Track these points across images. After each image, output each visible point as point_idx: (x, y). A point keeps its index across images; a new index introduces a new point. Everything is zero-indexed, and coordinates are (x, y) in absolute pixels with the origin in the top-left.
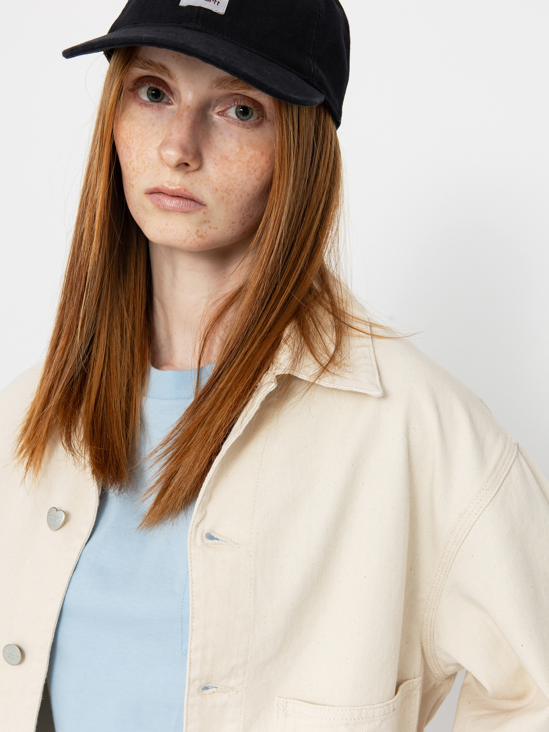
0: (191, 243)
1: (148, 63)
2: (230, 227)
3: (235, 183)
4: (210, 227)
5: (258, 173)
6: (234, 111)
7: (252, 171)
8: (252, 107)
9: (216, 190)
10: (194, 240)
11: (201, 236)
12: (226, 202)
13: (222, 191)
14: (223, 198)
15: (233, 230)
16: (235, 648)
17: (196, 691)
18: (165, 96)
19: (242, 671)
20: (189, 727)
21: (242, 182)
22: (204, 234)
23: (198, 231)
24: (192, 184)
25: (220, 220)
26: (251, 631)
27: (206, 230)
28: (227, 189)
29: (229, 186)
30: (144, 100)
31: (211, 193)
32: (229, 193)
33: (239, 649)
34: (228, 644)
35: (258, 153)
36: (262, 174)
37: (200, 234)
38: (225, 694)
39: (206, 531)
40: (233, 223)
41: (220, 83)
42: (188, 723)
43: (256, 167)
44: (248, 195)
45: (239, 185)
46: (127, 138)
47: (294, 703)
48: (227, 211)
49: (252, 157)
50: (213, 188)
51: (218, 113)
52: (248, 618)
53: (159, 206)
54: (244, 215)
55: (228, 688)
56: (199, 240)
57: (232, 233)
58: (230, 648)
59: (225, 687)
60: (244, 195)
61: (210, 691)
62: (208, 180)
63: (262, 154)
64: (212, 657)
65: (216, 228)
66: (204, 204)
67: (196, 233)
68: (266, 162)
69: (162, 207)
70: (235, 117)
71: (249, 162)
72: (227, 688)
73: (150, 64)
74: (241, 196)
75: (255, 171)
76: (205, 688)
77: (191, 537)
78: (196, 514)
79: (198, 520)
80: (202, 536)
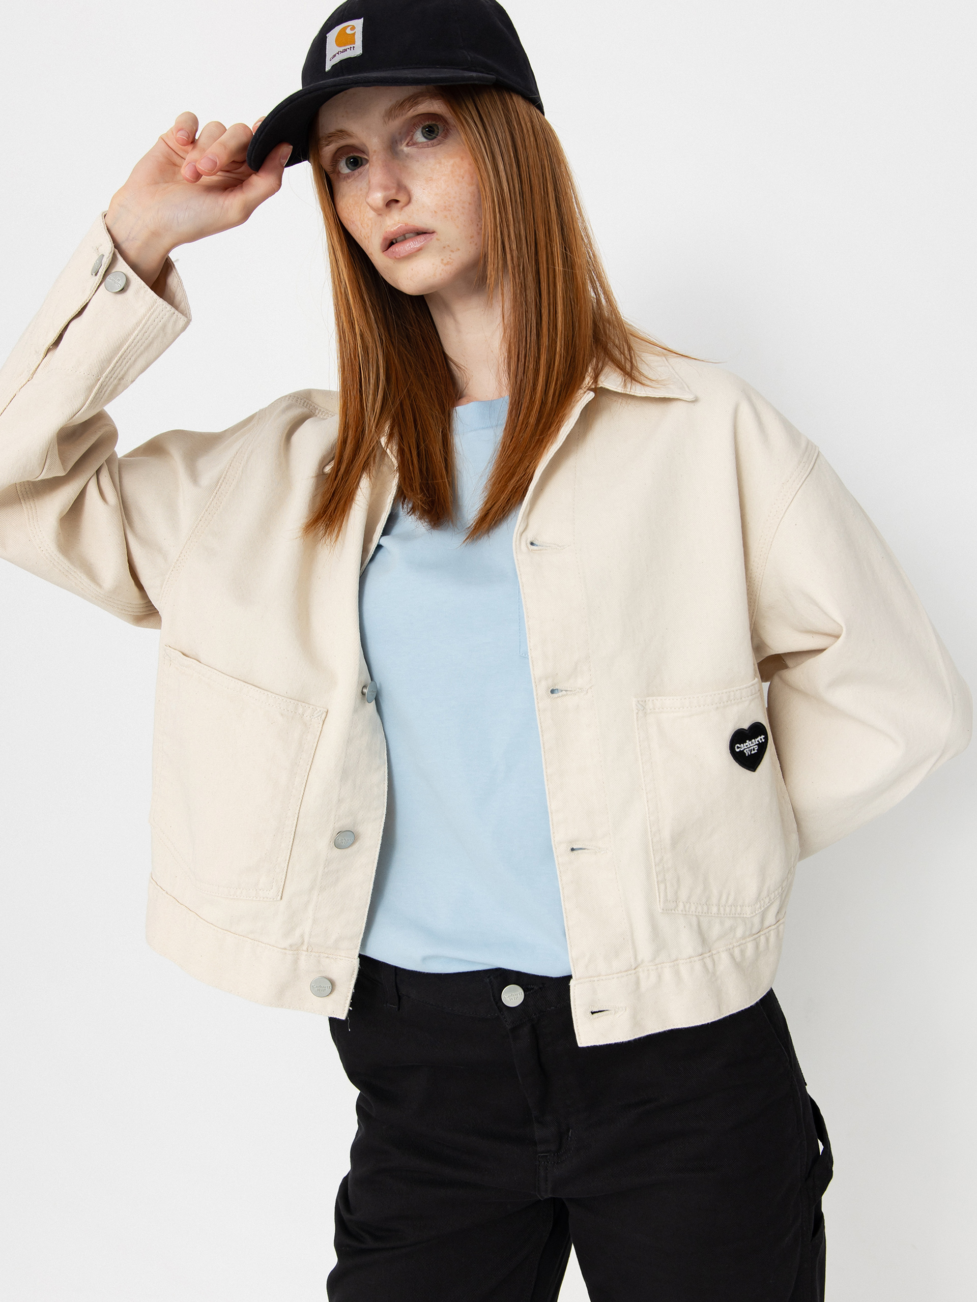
0: (441, 274)
1: (329, 137)
2: (471, 243)
3: (450, 198)
4: (452, 251)
5: (467, 178)
6: (421, 135)
7: (461, 179)
8: (434, 122)
9: (435, 212)
10: (443, 270)
11: (448, 263)
12: (452, 219)
13: (441, 211)
14: (446, 217)
15: (476, 244)
16: (574, 642)
17: (544, 694)
18: (363, 159)
19: (587, 667)
20: (545, 735)
21: (456, 193)
22: (449, 260)
23: (442, 260)
24: (411, 217)
25: (457, 239)
26: (587, 623)
27: (450, 255)
28: (445, 207)
29: (445, 203)
30: (346, 174)
31: (432, 217)
32: (449, 210)
33: (579, 643)
34: (566, 638)
35: (458, 160)
36: (472, 177)
37: (445, 262)
38: (576, 696)
39: (530, 539)
40: (472, 237)
41: (390, 114)
43: (462, 173)
44: (470, 204)
45: (455, 198)
46: (348, 215)
47: (653, 700)
48: (458, 227)
49: (453, 166)
50: (432, 212)
51: (407, 145)
53: (395, 257)
54: (478, 225)
55: (578, 688)
56: (448, 268)
57: (477, 249)
58: (570, 642)
59: (574, 688)
60: (467, 205)
61: (560, 694)
62: (424, 207)
63: (462, 158)
65: (459, 250)
66: (430, 231)
67: (442, 263)
68: (470, 164)
69: (399, 257)
70: (424, 140)
71: (452, 172)
72: (576, 688)
73: (331, 137)
74: (463, 208)
75: (463, 178)
76: (552, 691)
77: (516, 545)
78: (521, 523)
79: (521, 529)
80: (526, 544)
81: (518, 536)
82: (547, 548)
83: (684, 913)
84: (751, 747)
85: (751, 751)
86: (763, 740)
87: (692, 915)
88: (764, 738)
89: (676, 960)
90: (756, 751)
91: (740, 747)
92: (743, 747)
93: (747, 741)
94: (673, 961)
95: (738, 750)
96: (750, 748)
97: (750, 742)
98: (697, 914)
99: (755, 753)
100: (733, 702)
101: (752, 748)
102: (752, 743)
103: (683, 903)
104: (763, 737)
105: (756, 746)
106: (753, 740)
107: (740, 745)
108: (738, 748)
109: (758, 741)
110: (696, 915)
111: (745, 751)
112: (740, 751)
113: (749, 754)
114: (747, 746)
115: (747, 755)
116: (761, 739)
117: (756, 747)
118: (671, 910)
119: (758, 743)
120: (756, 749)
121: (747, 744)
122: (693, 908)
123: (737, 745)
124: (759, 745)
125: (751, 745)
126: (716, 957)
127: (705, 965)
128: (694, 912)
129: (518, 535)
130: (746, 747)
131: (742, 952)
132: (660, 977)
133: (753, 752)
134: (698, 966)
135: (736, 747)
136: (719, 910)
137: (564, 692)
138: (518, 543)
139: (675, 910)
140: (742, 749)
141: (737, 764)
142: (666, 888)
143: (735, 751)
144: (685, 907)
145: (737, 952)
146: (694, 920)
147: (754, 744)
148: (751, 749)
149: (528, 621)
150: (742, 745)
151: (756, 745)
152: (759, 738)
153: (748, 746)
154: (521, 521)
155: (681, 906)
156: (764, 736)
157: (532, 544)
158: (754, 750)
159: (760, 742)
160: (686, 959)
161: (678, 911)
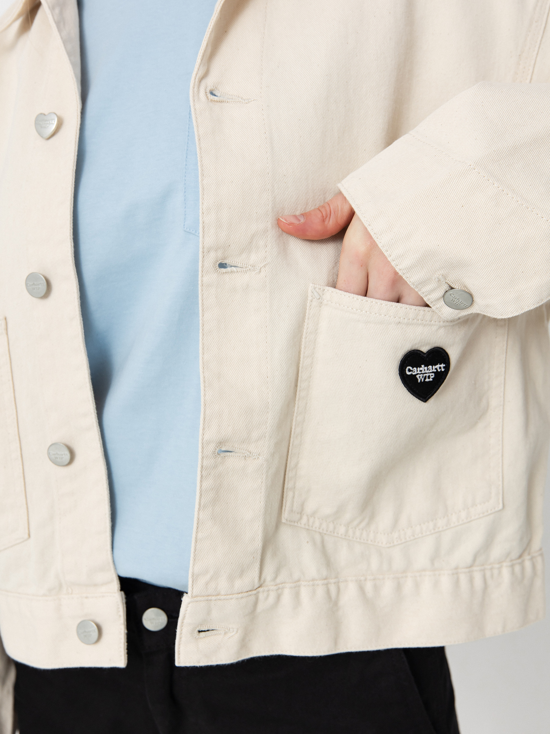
16: (254, 211)
17: (212, 266)
19: (263, 242)
20: (206, 315)
26: (270, 191)
33: (259, 213)
34: (245, 205)
38: (246, 275)
39: (210, 87)
42: (204, 309)
47: (332, 292)
52: (266, 175)
55: (249, 266)
58: (248, 211)
59: (245, 265)
61: (229, 269)
64: (228, 221)
72: (247, 266)
76: (222, 266)
77: (194, 91)
78: (200, 66)
79: (201, 73)
80: (206, 92)
81: (196, 82)
82: (229, 101)
83: (307, 527)
84: (425, 373)
85: (425, 378)
86: (443, 370)
87: (315, 531)
88: (444, 367)
89: (299, 581)
90: (431, 380)
91: (412, 371)
92: (416, 371)
93: (423, 366)
94: (295, 582)
95: (409, 373)
96: (424, 375)
97: (426, 368)
98: (321, 531)
99: (429, 381)
100: (420, 322)
101: (427, 375)
102: (428, 369)
103: (307, 516)
104: (442, 365)
105: (433, 374)
106: (430, 367)
107: (413, 368)
108: (409, 370)
109: (436, 369)
110: (319, 532)
111: (418, 376)
112: (412, 374)
113: (422, 381)
114: (421, 371)
115: (419, 381)
116: (440, 367)
117: (432, 376)
118: (294, 522)
119: (435, 371)
120: (432, 377)
121: (421, 369)
122: (317, 524)
123: (408, 368)
124: (436, 373)
125: (427, 371)
126: (342, 585)
127: (328, 592)
128: (317, 528)
129: (197, 80)
130: (418, 372)
131: (376, 588)
132: (278, 598)
133: (427, 380)
134: (320, 591)
135: (407, 369)
136: (347, 531)
137: (234, 269)
138: (196, 89)
139: (297, 523)
140: (414, 374)
141: (405, 389)
142: (294, 497)
143: (406, 373)
144: (308, 520)
145: (369, 587)
146: (318, 537)
147: (431, 371)
148: (426, 377)
149: (203, 180)
150: (415, 368)
151: (433, 372)
152: (438, 366)
153: (423, 372)
154: (200, 64)
155: (304, 520)
156: (444, 365)
157: (212, 93)
158: (429, 377)
159: (439, 370)
160: (309, 581)
161: (301, 524)
